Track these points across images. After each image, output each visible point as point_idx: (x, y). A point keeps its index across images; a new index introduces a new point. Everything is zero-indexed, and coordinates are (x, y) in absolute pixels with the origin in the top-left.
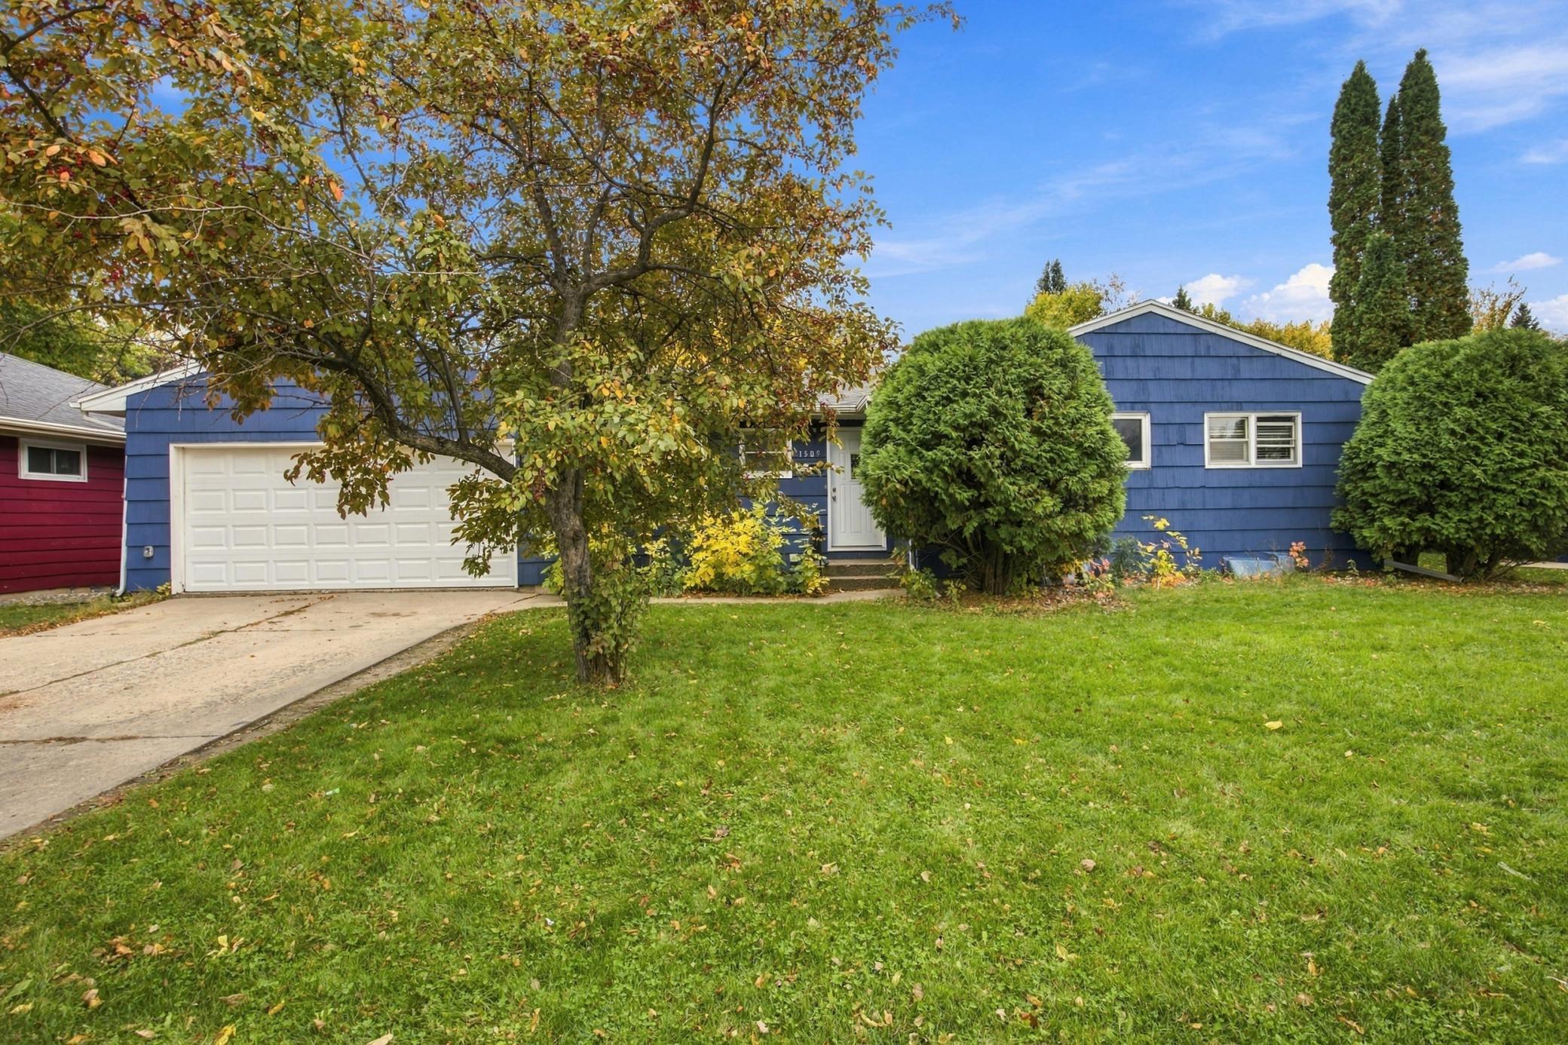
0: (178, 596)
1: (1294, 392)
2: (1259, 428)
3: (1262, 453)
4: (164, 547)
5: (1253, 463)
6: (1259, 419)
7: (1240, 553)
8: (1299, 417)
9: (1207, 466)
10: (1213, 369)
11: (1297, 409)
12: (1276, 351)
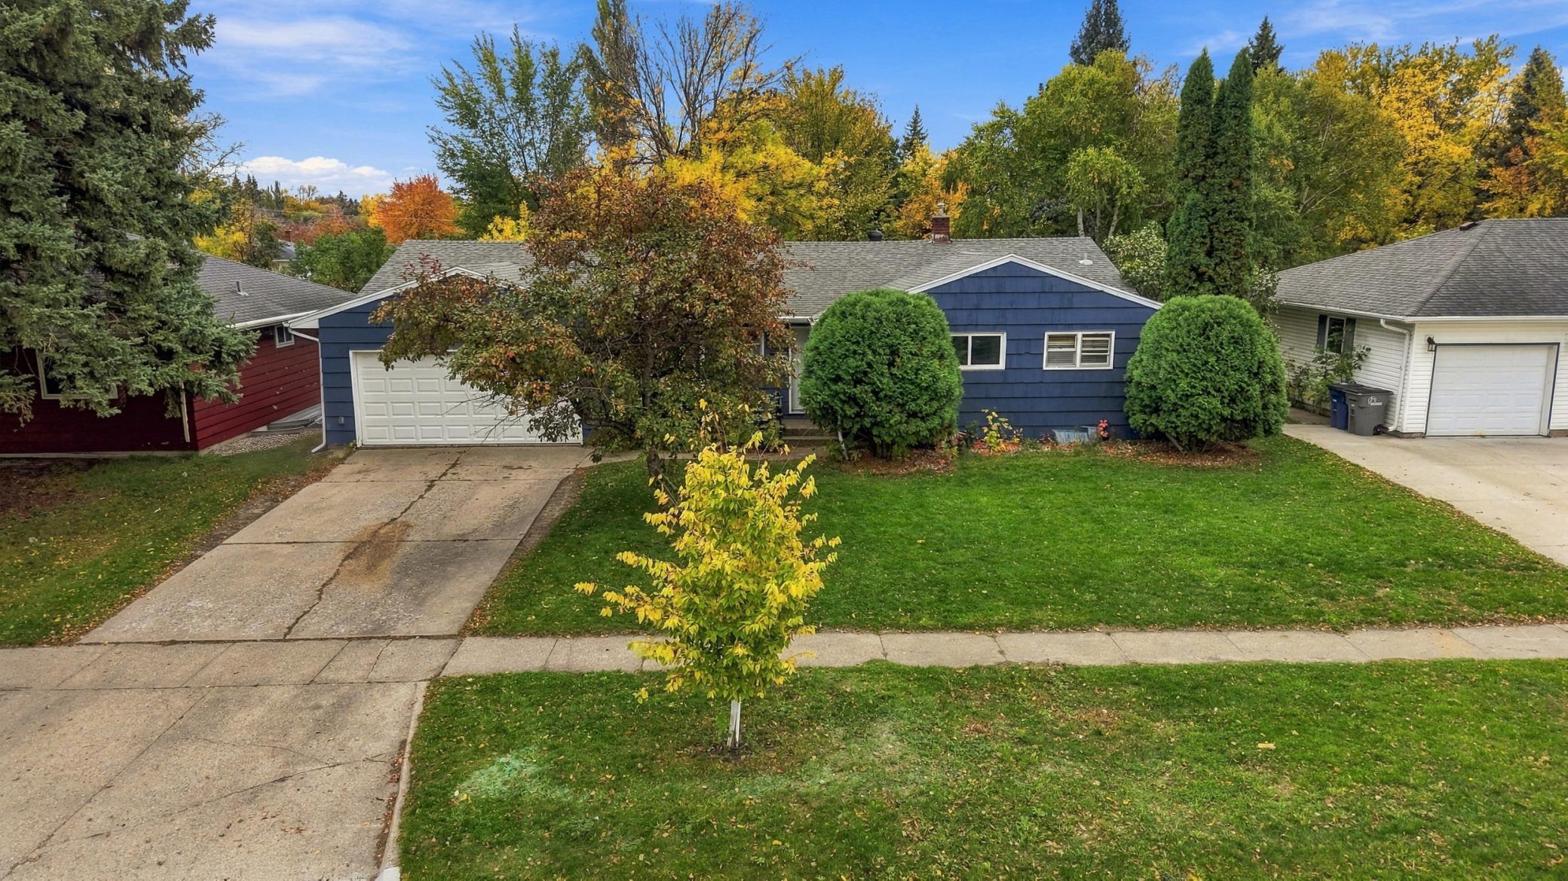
0: (361, 448)
1: (1110, 316)
2: (1083, 341)
3: (1084, 359)
4: (350, 417)
5: (1078, 365)
6: (1084, 336)
7: (1061, 427)
8: (1113, 334)
9: (1045, 368)
10: (1054, 301)
11: (1111, 329)
12: (1099, 288)
